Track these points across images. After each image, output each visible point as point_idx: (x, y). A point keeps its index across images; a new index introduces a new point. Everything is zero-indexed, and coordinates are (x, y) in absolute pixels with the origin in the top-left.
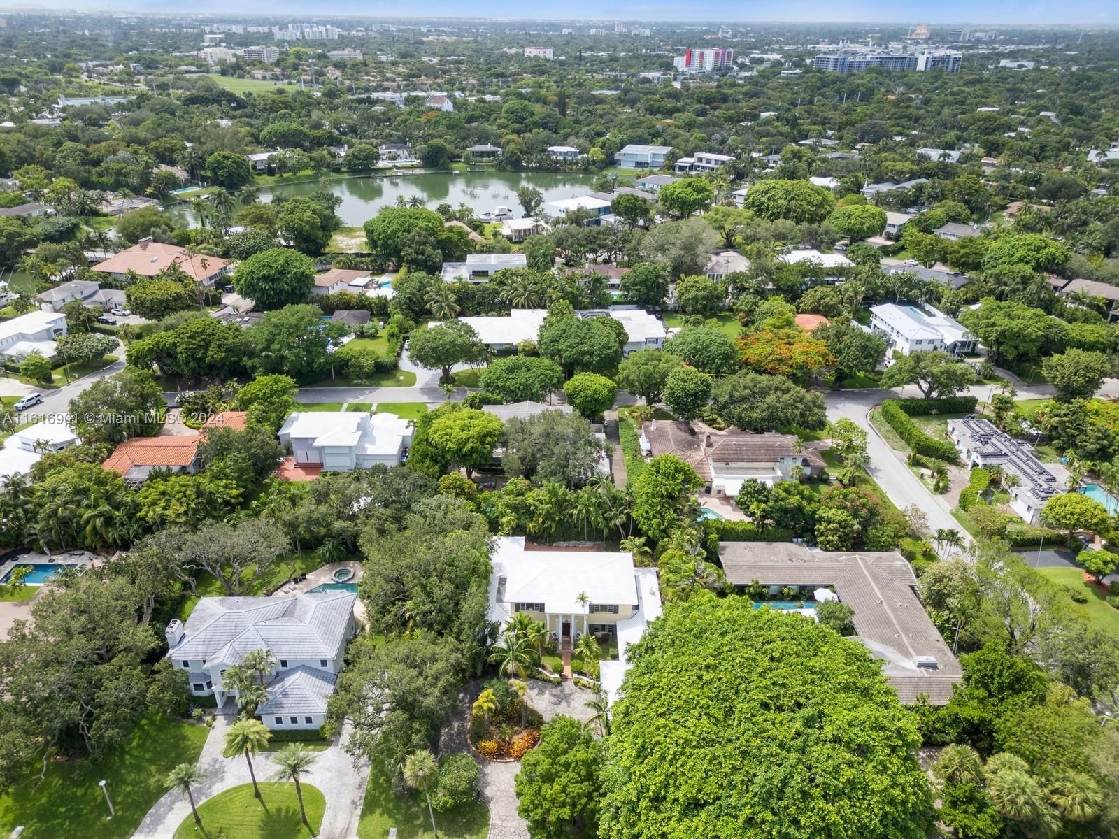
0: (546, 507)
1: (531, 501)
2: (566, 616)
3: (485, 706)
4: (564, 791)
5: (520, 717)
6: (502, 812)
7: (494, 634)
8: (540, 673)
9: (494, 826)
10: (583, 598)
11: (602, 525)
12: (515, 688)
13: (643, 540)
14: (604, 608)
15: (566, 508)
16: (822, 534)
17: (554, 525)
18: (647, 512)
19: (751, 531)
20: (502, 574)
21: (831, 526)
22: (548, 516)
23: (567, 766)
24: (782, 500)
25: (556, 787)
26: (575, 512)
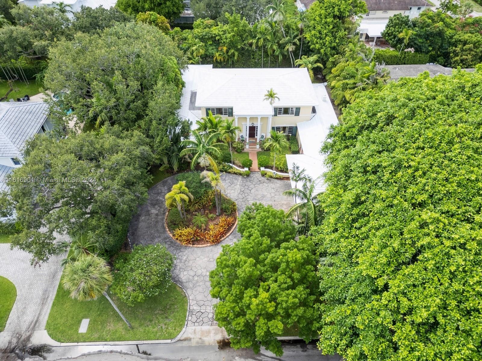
0: (229, 36)
1: (216, 32)
2: (252, 118)
3: (178, 198)
4: (273, 298)
5: (214, 206)
6: (200, 297)
7: (185, 132)
8: (231, 167)
9: (191, 312)
10: (271, 95)
11: (277, 53)
12: (208, 180)
13: (314, 57)
14: (286, 111)
15: (246, 38)
16: (456, 55)
17: (236, 53)
18: (320, 32)
19: (396, 57)
20: (194, 89)
21: (467, 46)
22: (232, 45)
23: (275, 267)
24: (428, 26)
25: (264, 295)
26: (254, 41)
